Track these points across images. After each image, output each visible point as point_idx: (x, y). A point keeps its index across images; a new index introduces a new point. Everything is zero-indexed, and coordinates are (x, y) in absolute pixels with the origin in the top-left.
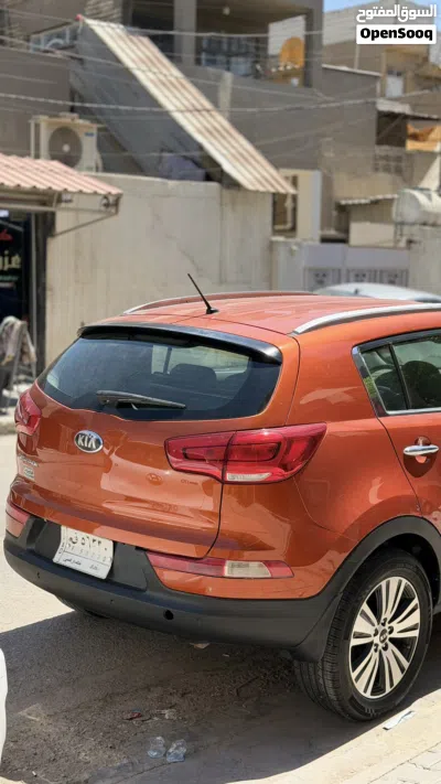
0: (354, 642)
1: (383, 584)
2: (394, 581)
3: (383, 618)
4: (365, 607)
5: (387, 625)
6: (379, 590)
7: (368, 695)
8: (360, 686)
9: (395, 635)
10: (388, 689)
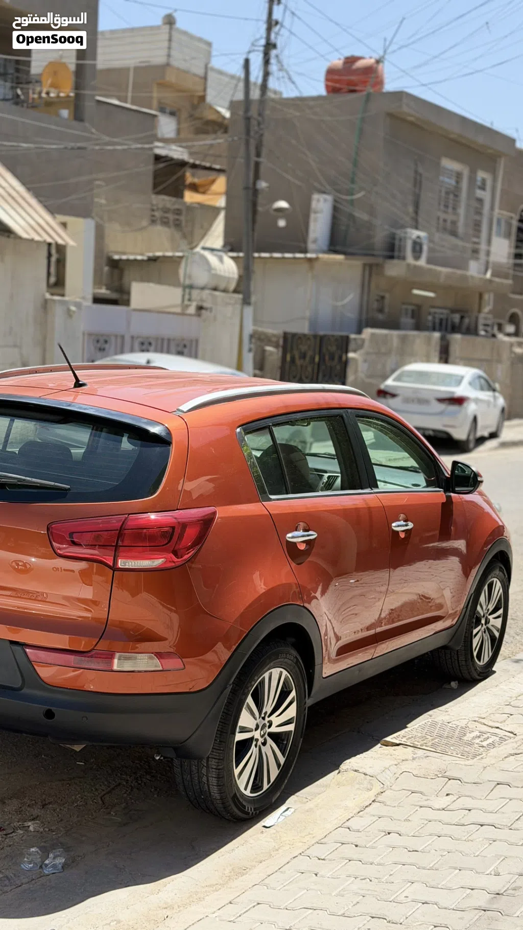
0: (239, 737)
1: (266, 675)
2: (276, 672)
3: (264, 711)
4: (250, 700)
5: (267, 719)
6: (263, 681)
7: (247, 793)
8: (241, 783)
9: (273, 729)
10: (266, 786)
